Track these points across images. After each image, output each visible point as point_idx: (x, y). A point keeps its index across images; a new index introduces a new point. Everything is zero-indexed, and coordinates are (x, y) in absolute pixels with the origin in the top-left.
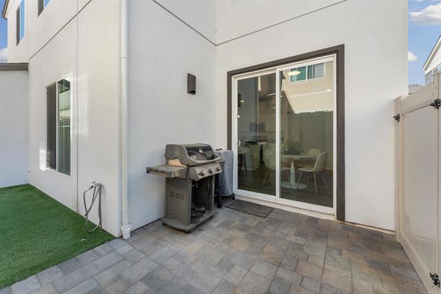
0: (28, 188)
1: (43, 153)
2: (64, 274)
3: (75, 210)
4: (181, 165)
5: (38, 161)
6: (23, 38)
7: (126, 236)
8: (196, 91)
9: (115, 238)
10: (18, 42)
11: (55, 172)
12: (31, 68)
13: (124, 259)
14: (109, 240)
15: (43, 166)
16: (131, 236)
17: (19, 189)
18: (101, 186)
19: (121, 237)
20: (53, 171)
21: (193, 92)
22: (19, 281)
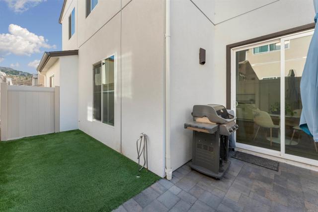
0: (78, 132)
1: (90, 109)
2: (143, 208)
3: (119, 151)
4: (210, 122)
5: (86, 115)
6: (74, 35)
7: (169, 177)
8: (206, 61)
9: (162, 178)
10: (70, 37)
11: (100, 123)
12: (80, 53)
13: (180, 199)
14: (159, 180)
15: (90, 118)
16: (172, 178)
17: (74, 133)
18: (145, 136)
19: (165, 178)
20: (99, 122)
21: (203, 63)
22: (114, 209)
